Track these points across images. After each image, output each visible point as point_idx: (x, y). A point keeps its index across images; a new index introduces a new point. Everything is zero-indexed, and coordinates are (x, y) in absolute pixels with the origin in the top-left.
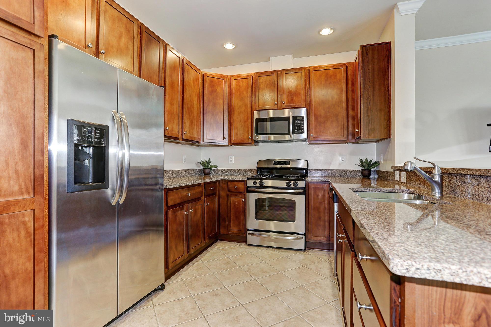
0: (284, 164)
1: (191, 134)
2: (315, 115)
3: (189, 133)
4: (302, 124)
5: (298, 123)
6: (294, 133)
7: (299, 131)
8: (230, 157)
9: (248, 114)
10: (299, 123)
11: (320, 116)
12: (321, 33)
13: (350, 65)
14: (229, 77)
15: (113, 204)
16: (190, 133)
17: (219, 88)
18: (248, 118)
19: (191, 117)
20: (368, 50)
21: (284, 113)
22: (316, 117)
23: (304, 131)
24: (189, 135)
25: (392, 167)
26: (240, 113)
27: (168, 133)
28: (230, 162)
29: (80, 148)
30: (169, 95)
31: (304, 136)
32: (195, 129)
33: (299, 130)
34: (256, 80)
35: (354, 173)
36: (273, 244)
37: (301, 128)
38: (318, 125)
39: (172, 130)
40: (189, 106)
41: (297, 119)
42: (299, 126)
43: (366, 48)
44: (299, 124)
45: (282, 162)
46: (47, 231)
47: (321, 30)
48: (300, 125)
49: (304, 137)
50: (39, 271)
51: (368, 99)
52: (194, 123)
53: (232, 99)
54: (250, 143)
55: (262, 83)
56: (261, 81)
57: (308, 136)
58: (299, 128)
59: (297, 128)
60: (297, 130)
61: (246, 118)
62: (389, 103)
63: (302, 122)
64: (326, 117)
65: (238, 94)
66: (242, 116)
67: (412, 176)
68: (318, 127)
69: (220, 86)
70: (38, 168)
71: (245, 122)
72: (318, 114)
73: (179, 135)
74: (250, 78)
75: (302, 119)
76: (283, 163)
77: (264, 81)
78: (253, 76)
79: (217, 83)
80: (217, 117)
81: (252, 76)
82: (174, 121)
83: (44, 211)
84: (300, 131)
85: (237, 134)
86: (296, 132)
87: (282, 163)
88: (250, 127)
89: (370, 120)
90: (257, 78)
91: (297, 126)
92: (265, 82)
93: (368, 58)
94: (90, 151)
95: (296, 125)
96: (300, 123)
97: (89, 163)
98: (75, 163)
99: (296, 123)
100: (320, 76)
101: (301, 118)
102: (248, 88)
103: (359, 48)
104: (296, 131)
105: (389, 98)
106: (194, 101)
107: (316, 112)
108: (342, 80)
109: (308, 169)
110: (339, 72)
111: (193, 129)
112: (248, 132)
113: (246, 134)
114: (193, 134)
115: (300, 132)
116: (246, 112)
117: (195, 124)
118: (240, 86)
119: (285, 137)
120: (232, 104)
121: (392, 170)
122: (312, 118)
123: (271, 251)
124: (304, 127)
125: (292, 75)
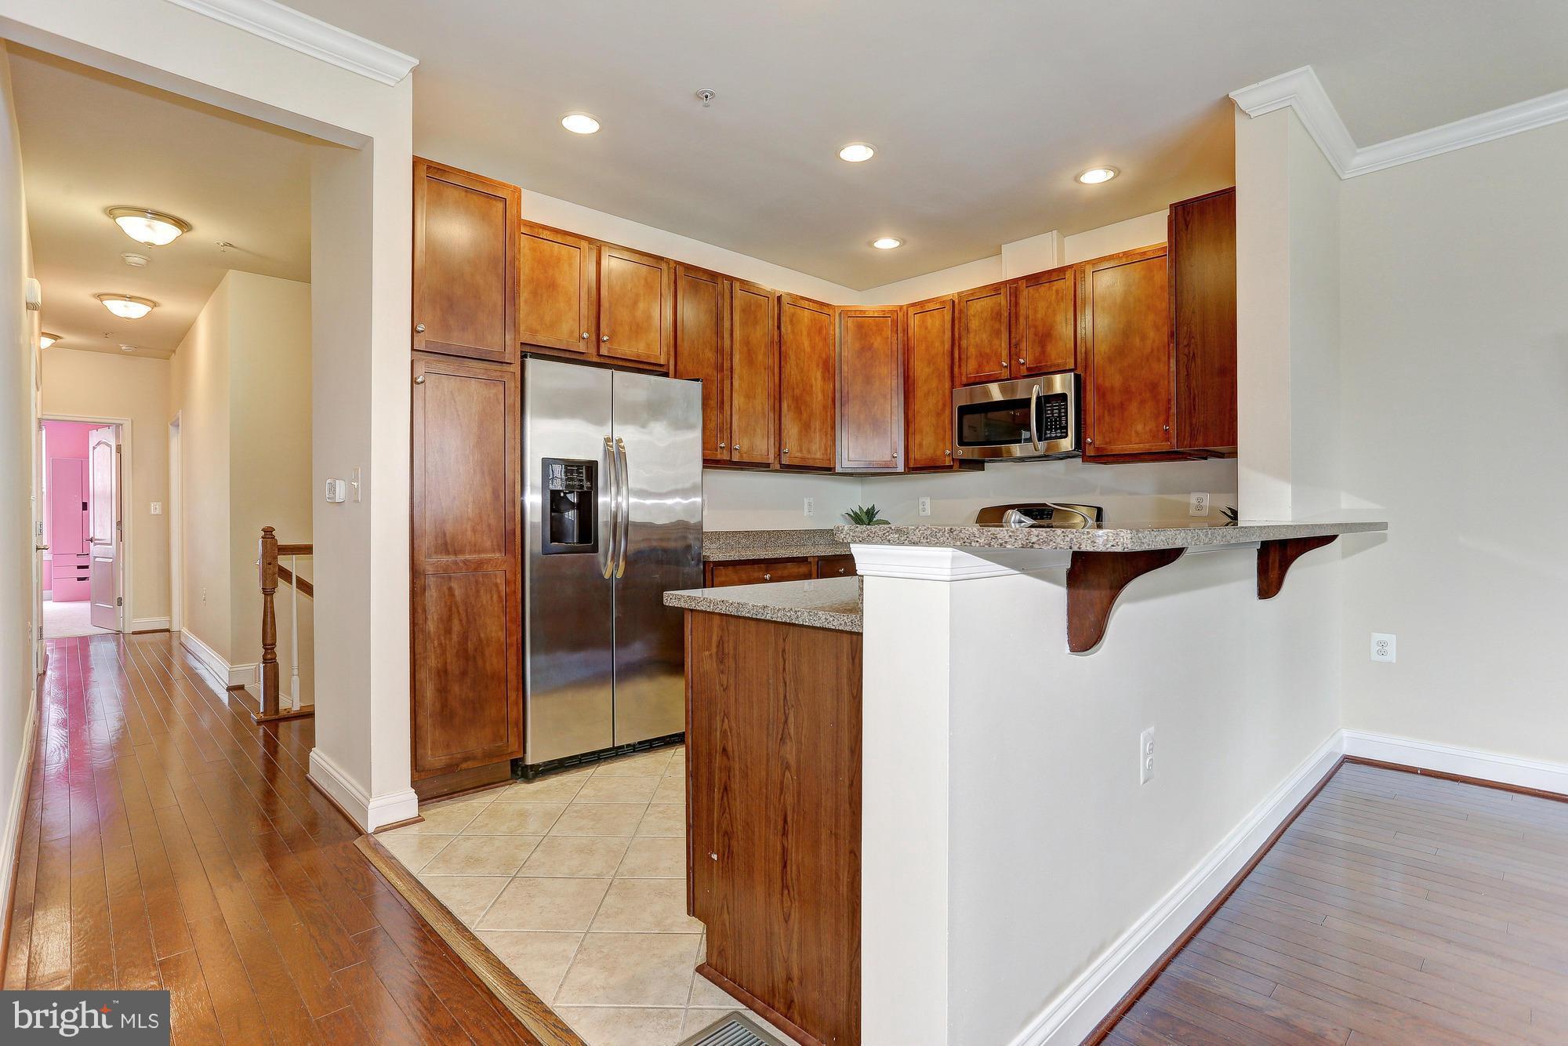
0: (1039, 517)
1: (805, 452)
2: (1098, 389)
3: (798, 452)
4: (1063, 414)
5: (1052, 411)
6: (1040, 437)
7: (1055, 433)
8: (921, 500)
9: (944, 395)
10: (1055, 411)
11: (1112, 388)
12: (1082, 179)
14: (905, 308)
15: (607, 576)
16: (801, 451)
17: (879, 339)
18: (944, 405)
19: (805, 416)
20: (1190, 216)
22: (1102, 393)
23: (1067, 433)
24: (798, 454)
26: (927, 394)
27: (741, 456)
28: (922, 513)
29: (562, 495)
30: (741, 378)
31: (1067, 444)
32: (818, 439)
33: (1056, 429)
34: (961, 311)
37: (1060, 425)
38: (1106, 412)
39: (752, 448)
40: (797, 392)
41: (1048, 403)
42: (1054, 419)
43: (1184, 209)
44: (1054, 415)
45: (1034, 511)
46: (519, 600)
47: (1082, 173)
48: (1057, 417)
49: (1067, 448)
50: (512, 645)
51: (1188, 345)
52: (813, 429)
53: (911, 361)
54: (950, 467)
55: (974, 316)
56: (971, 312)
57: (1079, 442)
58: (1055, 425)
59: (1051, 426)
60: (1051, 430)
61: (940, 404)
63: (1063, 409)
64: (1127, 391)
65: (923, 347)
66: (932, 400)
68: (1107, 418)
69: (881, 334)
70: (509, 521)
71: (938, 415)
72: (1107, 384)
73: (768, 459)
74: (949, 307)
75: (1061, 402)
77: (979, 310)
78: (957, 301)
79: (874, 328)
80: (876, 407)
81: (954, 302)
82: (755, 430)
83: (515, 575)
84: (1058, 431)
85: (921, 445)
86: (1046, 436)
87: (1034, 513)
88: (948, 426)
89: (1194, 399)
90: (962, 304)
91: (1052, 421)
92: (982, 313)
93: (1189, 236)
94: (573, 498)
95: (1047, 417)
96: (1057, 411)
97: (571, 515)
98: (552, 517)
99: (1049, 412)
101: (1058, 398)
102: (944, 332)
103: (1167, 212)
104: (1046, 432)
106: (813, 380)
107: (1100, 381)
111: (810, 441)
112: (944, 439)
113: (941, 445)
114: (809, 451)
115: (1058, 435)
116: (941, 392)
117: (815, 429)
118: (926, 328)
119: (1013, 450)
120: (911, 374)
122: (1091, 397)
124: (1067, 420)
125: (1043, 289)
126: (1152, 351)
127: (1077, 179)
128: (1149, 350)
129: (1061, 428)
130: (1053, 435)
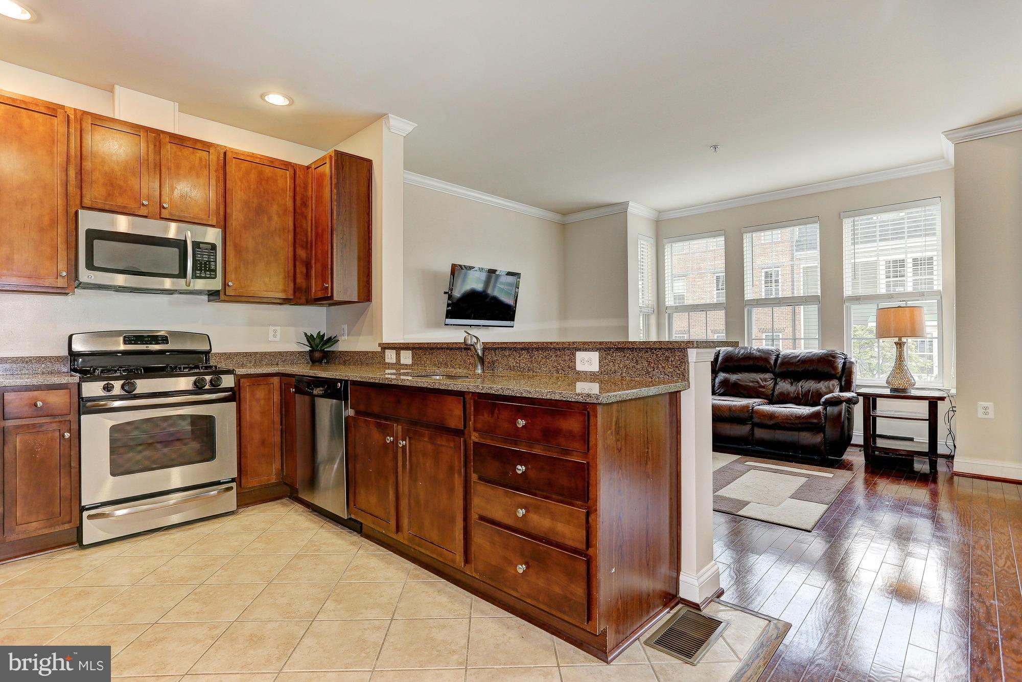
0: (154, 342)
2: (236, 246)
4: (212, 260)
5: (202, 257)
6: (195, 276)
7: (205, 274)
10: (204, 256)
11: (247, 248)
12: (266, 98)
13: (299, 168)
20: (344, 161)
21: (167, 229)
22: (239, 250)
23: (216, 275)
25: (380, 345)
31: (215, 284)
33: (206, 270)
34: (82, 131)
35: (295, 358)
36: (175, 519)
37: (209, 268)
38: (242, 266)
41: (200, 248)
42: (205, 264)
43: (341, 156)
44: (205, 259)
45: (146, 337)
47: (267, 93)
48: (207, 261)
51: (342, 238)
57: (223, 285)
58: (205, 267)
59: (201, 267)
60: (201, 270)
62: (369, 250)
63: (212, 256)
64: (257, 252)
67: (425, 354)
68: (242, 269)
72: (243, 244)
74: (62, 117)
75: (211, 250)
76: (148, 341)
78: (72, 117)
81: (68, 116)
84: (208, 273)
86: (198, 275)
87: (146, 339)
88: (61, 247)
89: (345, 271)
90: (84, 124)
91: (201, 263)
93: (344, 174)
95: (199, 260)
96: (207, 256)
99: (199, 256)
100: (248, 173)
101: (209, 246)
104: (199, 272)
105: (369, 242)
108: (287, 191)
109: (211, 351)
110: (282, 176)
115: (208, 276)
119: (163, 283)
121: (379, 349)
122: (230, 251)
123: (177, 535)
124: (216, 265)
125: (187, 152)
126: (276, 230)
127: (262, 96)
128: (274, 229)
129: (211, 270)
130: (203, 275)
